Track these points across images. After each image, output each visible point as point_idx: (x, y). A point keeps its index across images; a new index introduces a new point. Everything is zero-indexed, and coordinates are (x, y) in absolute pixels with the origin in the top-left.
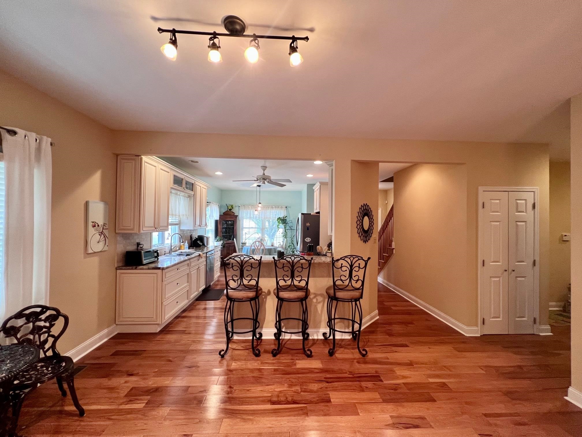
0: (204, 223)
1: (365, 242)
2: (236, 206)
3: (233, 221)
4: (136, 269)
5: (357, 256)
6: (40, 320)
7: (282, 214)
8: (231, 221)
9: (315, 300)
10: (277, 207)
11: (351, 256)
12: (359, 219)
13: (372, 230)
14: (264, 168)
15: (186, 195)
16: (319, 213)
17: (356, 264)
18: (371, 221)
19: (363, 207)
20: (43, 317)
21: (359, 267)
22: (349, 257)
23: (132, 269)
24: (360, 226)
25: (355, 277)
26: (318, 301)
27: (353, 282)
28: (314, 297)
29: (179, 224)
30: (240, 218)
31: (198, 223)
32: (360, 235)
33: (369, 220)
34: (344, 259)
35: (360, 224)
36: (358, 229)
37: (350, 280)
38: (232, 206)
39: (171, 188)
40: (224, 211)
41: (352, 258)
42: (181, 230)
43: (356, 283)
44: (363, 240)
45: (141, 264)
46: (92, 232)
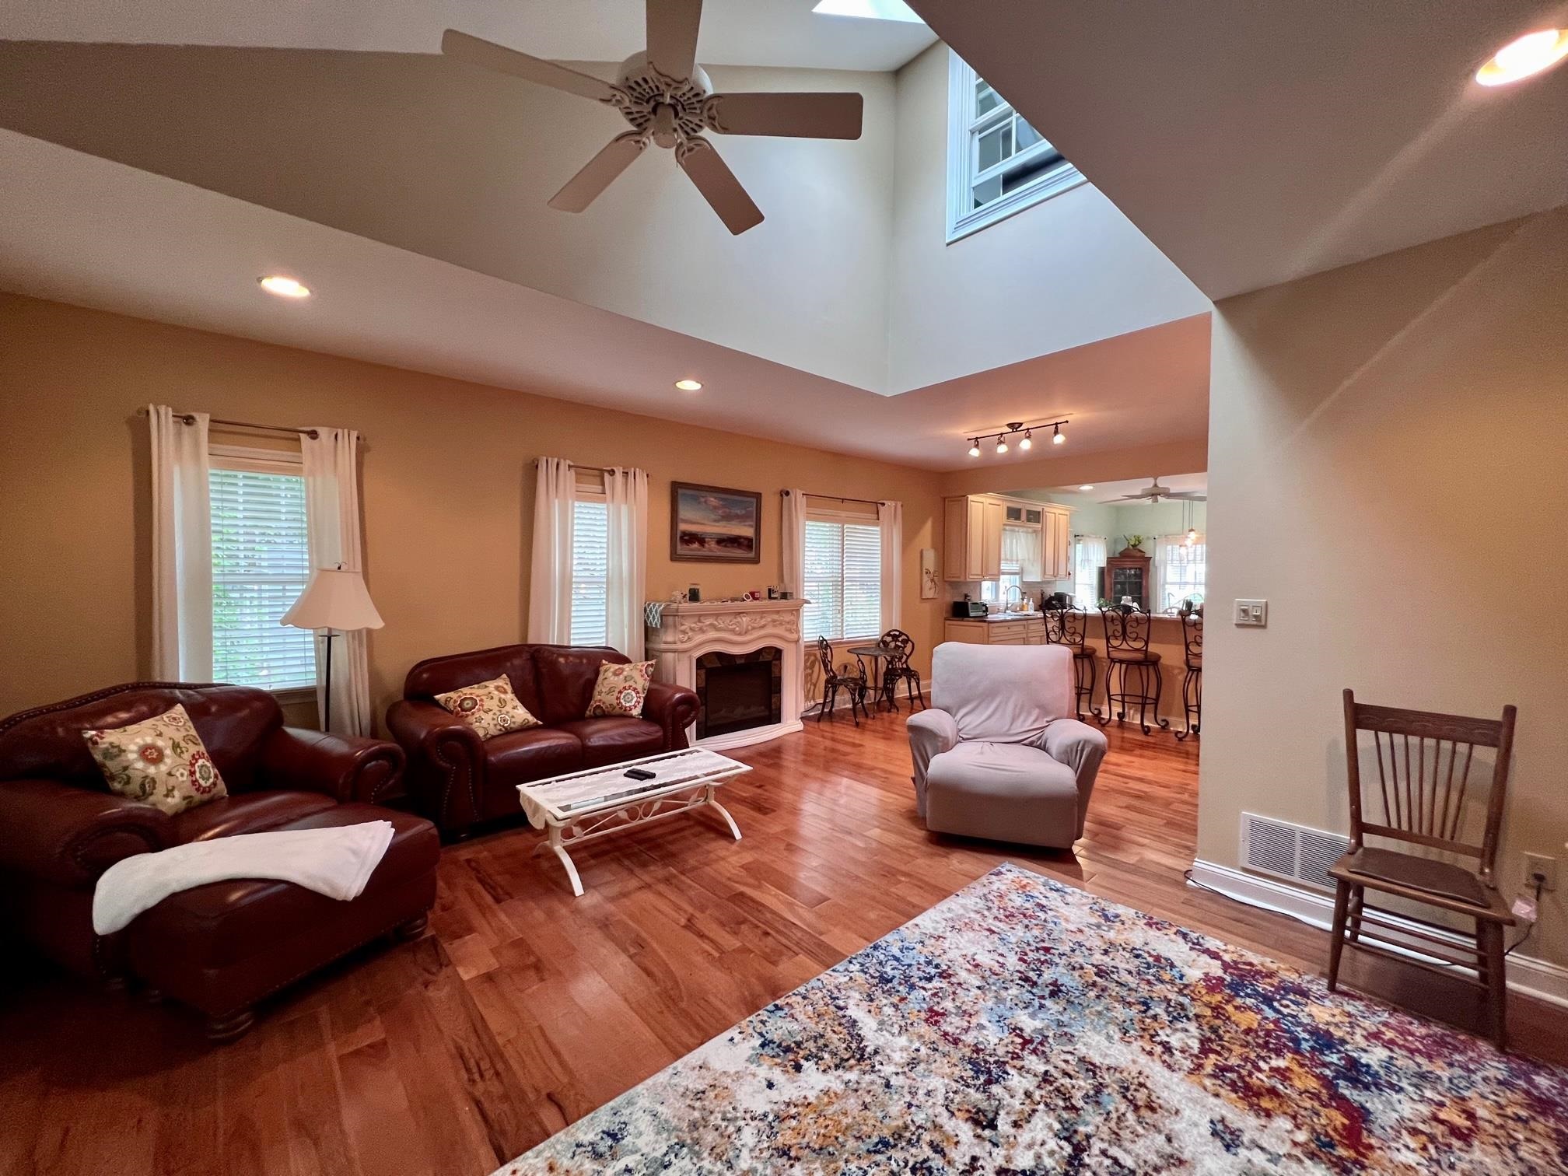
0: (1062, 572)
2: (1148, 538)
3: (1141, 569)
4: (963, 620)
6: (899, 641)
8: (1135, 569)
15: (1030, 530)
23: (959, 620)
29: (1021, 573)
30: (1157, 563)
31: (1050, 571)
39: (1004, 525)
40: (1117, 549)
42: (1024, 582)
45: (968, 616)
46: (926, 579)
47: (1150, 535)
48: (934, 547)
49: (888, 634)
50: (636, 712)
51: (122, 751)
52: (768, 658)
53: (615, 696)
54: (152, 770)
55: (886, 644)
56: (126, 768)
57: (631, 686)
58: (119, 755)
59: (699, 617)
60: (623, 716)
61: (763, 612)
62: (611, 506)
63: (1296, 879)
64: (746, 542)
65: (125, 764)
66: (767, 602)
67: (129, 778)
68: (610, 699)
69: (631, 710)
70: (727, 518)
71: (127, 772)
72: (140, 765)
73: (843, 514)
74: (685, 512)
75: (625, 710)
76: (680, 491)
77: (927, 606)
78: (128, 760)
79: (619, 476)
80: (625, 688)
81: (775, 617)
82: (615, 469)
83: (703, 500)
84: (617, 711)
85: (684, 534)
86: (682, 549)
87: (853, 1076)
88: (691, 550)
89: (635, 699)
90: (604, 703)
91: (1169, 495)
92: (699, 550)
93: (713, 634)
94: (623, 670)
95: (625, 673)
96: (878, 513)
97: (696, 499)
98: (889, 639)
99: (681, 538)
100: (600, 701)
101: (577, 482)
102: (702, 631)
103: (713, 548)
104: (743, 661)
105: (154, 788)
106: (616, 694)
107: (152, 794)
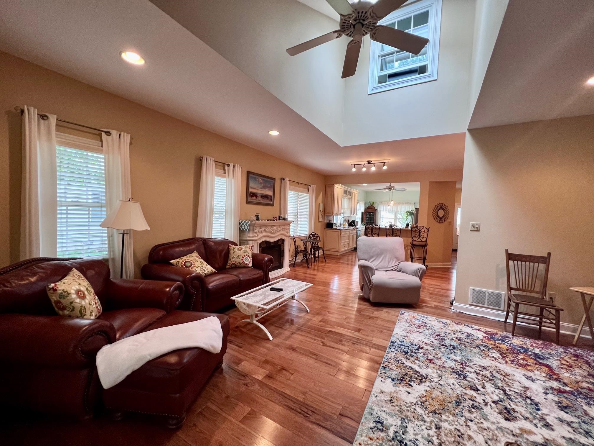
0: (355, 213)
1: (440, 223)
2: (376, 203)
3: (374, 213)
4: (331, 229)
5: (423, 227)
6: (315, 236)
7: (411, 208)
8: (372, 213)
10: (407, 203)
12: (435, 211)
13: (447, 217)
15: (348, 198)
17: (423, 230)
18: (446, 212)
19: (439, 205)
21: (424, 232)
22: (420, 227)
23: (329, 229)
24: (436, 214)
25: (422, 236)
27: (421, 238)
29: (343, 213)
30: (378, 211)
31: (353, 213)
32: (435, 219)
33: (444, 212)
36: (434, 216)
37: (419, 237)
38: (373, 203)
39: (343, 196)
40: (367, 206)
42: (344, 217)
43: (423, 239)
44: (438, 221)
45: (333, 228)
46: (320, 214)
47: (377, 202)
48: (322, 203)
49: (311, 234)
50: (250, 265)
51: (69, 294)
52: (280, 243)
53: (241, 259)
54: (83, 303)
55: (310, 238)
56: (72, 303)
57: (247, 255)
58: (67, 296)
59: (261, 227)
60: (245, 267)
61: (280, 225)
62: (228, 179)
63: (486, 306)
64: (270, 198)
65: (71, 301)
66: (278, 221)
67: (74, 308)
68: (239, 260)
69: (248, 264)
70: (264, 187)
71: (72, 305)
72: (78, 300)
73: (299, 189)
74: (251, 184)
75: (246, 265)
76: (250, 175)
77: (320, 224)
78: (72, 299)
79: (231, 167)
80: (244, 255)
81: (283, 227)
82: (230, 164)
83: (257, 179)
84: (242, 265)
85: (251, 193)
86: (250, 199)
87: (428, 384)
88: (253, 200)
89: (249, 260)
90: (236, 262)
91: (394, 189)
92: (256, 200)
93: (265, 234)
94: (242, 249)
95: (243, 250)
96: (308, 189)
97: (255, 179)
98: (312, 236)
99: (250, 194)
100: (234, 261)
101: (216, 168)
102: (262, 232)
103: (260, 200)
104: (273, 244)
105: (86, 312)
106: (241, 258)
107: (85, 315)
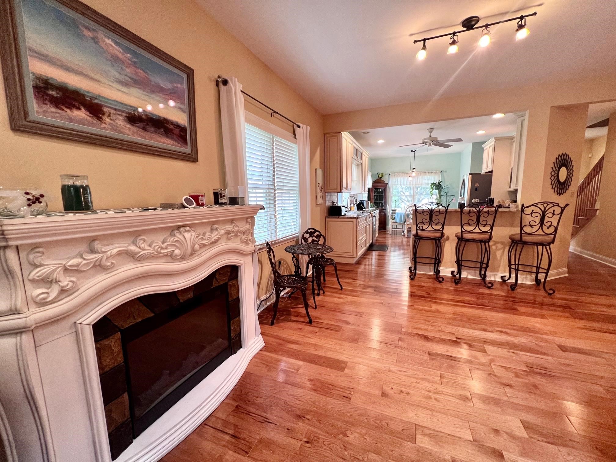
1: (560, 194)
3: (383, 189)
4: (338, 218)
5: (552, 203)
6: (314, 236)
7: (436, 179)
8: (381, 189)
9: (494, 247)
10: (430, 172)
11: (546, 202)
12: (554, 169)
13: (570, 182)
14: (431, 130)
15: (358, 164)
16: (491, 172)
17: (551, 210)
18: (570, 172)
19: (561, 157)
20: (315, 235)
21: (553, 214)
22: (542, 203)
23: (336, 218)
24: (555, 177)
25: (547, 222)
26: (498, 248)
27: (545, 228)
28: (494, 245)
30: (390, 186)
31: (363, 189)
32: (554, 187)
33: (567, 171)
34: (536, 206)
35: (555, 175)
36: (552, 181)
37: (541, 225)
38: (382, 174)
39: (353, 158)
41: (545, 205)
43: (548, 228)
44: (557, 191)
45: (341, 214)
46: (318, 190)
47: (387, 173)
48: (320, 168)
49: (307, 232)
61: (214, 223)
73: (273, 126)
81: (229, 227)
85: (48, 84)
96: (295, 133)
99: (37, 88)
